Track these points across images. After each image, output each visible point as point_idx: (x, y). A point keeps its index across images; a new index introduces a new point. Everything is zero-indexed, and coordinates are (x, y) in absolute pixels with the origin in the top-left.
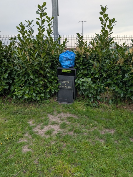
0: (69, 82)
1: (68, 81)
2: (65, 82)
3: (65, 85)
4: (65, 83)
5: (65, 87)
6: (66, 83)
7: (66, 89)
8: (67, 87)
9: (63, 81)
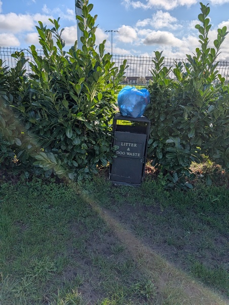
0: (135, 145)
1: (134, 143)
2: (128, 145)
3: (128, 149)
5: (128, 154)
6: (130, 147)
7: (129, 158)
8: (131, 154)
9: (123, 142)
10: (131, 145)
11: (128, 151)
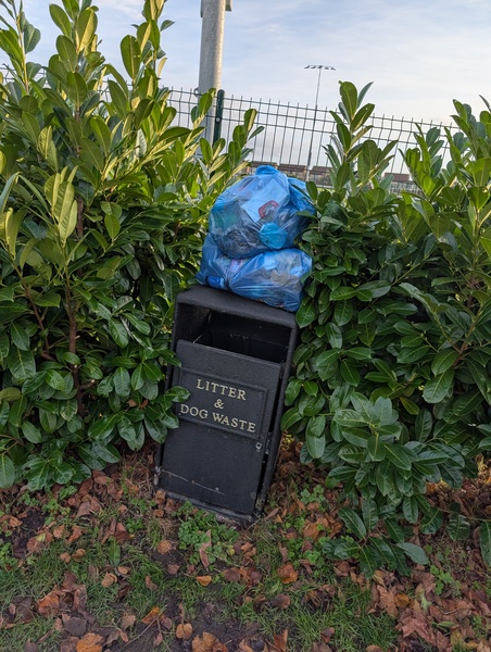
0: (242, 394)
1: (238, 386)
3: (219, 404)
4: (218, 395)
5: (217, 417)
6: (225, 398)
8: (226, 420)
9: (204, 378)
10: (227, 391)
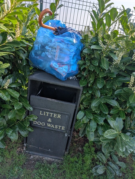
1: (57, 113)
2: (49, 115)
3: (50, 120)
4: (49, 117)
5: (49, 125)
6: (52, 118)
7: (50, 130)
9: (43, 111)
10: (53, 115)
11: (49, 123)
